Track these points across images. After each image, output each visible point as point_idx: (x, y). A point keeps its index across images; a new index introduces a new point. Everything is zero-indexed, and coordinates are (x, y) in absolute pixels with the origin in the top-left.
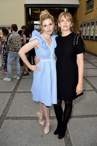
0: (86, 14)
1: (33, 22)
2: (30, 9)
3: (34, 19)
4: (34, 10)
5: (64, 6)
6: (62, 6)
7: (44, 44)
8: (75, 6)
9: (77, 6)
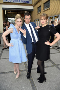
0: (37, 14)
1: (8, 19)
2: (5, 11)
3: (8, 16)
4: (8, 11)
5: (25, 10)
6: (24, 10)
7: (16, 31)
8: (31, 10)
9: (32, 10)
